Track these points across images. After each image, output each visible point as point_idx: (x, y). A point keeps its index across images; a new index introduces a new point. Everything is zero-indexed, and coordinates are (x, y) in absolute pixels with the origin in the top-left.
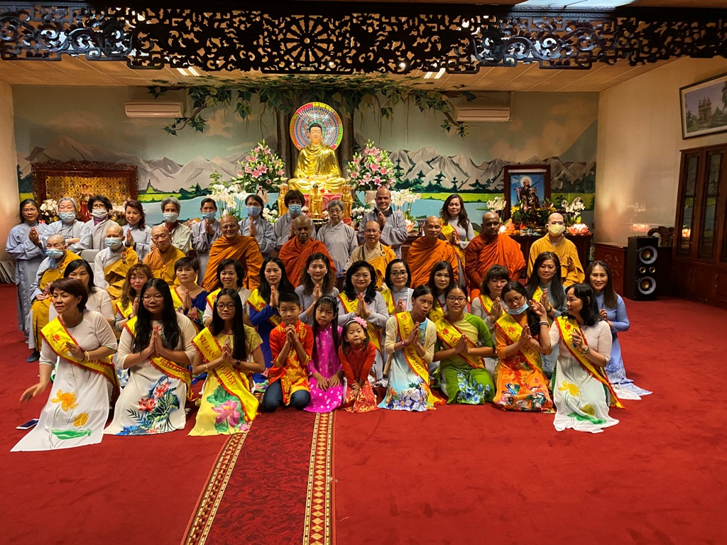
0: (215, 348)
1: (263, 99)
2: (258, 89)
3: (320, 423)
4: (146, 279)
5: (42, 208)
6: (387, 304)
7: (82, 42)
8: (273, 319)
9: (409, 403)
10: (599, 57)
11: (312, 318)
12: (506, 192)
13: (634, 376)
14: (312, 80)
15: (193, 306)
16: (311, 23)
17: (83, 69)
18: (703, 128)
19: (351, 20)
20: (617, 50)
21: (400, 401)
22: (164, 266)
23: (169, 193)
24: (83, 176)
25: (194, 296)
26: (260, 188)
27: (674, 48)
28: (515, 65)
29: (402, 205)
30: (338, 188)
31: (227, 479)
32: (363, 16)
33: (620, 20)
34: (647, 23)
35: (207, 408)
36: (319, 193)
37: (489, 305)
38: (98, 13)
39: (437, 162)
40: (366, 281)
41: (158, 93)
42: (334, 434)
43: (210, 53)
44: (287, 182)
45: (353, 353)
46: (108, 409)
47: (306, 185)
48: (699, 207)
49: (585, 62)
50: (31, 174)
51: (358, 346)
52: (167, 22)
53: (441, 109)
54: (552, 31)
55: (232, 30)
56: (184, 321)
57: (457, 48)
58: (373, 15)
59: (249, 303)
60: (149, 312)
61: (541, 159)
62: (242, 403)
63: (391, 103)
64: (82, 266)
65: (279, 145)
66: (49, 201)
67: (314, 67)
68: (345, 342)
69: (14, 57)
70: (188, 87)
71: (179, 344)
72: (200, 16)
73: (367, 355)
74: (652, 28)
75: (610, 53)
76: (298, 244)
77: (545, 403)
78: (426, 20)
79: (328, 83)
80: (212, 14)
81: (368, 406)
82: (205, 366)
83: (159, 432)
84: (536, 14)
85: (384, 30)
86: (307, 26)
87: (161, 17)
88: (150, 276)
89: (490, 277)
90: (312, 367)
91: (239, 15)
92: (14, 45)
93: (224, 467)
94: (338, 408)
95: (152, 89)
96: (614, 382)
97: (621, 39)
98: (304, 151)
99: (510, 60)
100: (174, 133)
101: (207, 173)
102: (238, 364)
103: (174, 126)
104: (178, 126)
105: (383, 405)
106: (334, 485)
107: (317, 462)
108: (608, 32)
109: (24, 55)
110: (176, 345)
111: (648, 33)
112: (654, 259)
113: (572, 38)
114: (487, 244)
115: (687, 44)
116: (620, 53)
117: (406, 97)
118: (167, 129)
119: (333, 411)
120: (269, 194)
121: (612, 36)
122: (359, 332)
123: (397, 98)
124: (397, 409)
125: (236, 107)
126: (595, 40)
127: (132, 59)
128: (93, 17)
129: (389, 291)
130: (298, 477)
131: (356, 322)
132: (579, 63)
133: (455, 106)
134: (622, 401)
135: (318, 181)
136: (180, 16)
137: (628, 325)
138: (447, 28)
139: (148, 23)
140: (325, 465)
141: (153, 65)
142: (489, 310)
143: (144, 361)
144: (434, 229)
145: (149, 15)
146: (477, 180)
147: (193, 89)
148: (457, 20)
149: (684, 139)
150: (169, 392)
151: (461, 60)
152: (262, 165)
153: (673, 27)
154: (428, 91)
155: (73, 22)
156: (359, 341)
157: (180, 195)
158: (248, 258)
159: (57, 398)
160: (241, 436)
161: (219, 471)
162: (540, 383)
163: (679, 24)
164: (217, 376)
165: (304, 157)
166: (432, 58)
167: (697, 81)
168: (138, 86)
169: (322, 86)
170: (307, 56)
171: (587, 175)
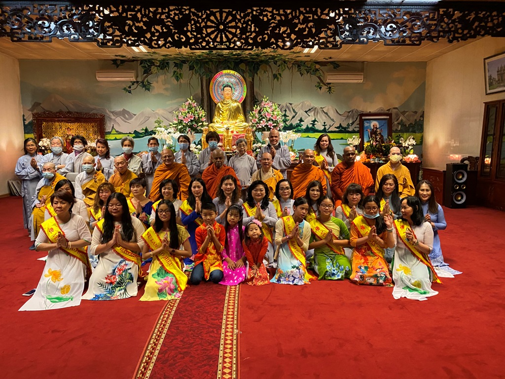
0: (157, 241)
1: (191, 68)
2: (188, 61)
3: (230, 293)
4: (110, 193)
5: (39, 144)
6: (277, 211)
7: (67, 29)
8: (197, 221)
9: (291, 279)
10: (426, 37)
11: (225, 220)
12: (361, 132)
13: (449, 261)
14: (225, 55)
15: (143, 212)
16: (224, 15)
17: (67, 48)
18: (500, 86)
19: (252, 12)
20: (439, 32)
21: (285, 278)
22: (123, 184)
23: (127, 134)
24: (68, 122)
25: (143, 204)
26: (189, 130)
27: (480, 30)
28: (367, 43)
29: (287, 142)
30: (243, 130)
31: (165, 331)
32: (260, 9)
33: (441, 10)
34: (461, 13)
35: (152, 282)
36: (230, 134)
37: (348, 211)
38: (77, 9)
39: (312, 111)
40: (262, 194)
41: (119, 64)
42: (239, 300)
43: (154, 36)
44: (208, 125)
45: (252, 244)
46: (83, 281)
47: (221, 128)
48: (497, 142)
49: (417, 41)
50: (32, 121)
51: (255, 240)
52: (124, 15)
53: (315, 74)
54: (394, 18)
55: (169, 20)
56: (136, 222)
57: (326, 31)
58: (267, 9)
59: (181, 210)
60: (112, 216)
61: (385, 109)
62: (176, 279)
63: (280, 70)
64: (67, 184)
65: (202, 100)
66: (44, 139)
67: (226, 45)
68: (246, 236)
69: (19, 40)
70: (139, 60)
71: (133, 237)
72: (147, 10)
73: (262, 246)
74: (464, 16)
75: (434, 34)
76: (215, 169)
77: (386, 280)
78: (304, 11)
79: (236, 56)
80: (155, 9)
81: (263, 281)
82: (151, 253)
83: (119, 298)
84: (382, 7)
85: (275, 19)
86: (221, 16)
87: (120, 11)
88: (113, 191)
89: (349, 191)
90: (225, 254)
91: (174, 10)
92: (19, 31)
93: (163, 322)
94: (242, 282)
95: (115, 61)
96: (435, 265)
97: (442, 24)
98: (219, 104)
99: (363, 40)
100: (130, 92)
101: (153, 120)
102: (173, 251)
103: (130, 87)
104: (133, 87)
105: (274, 280)
106: (239, 335)
107: (228, 319)
108: (432, 19)
109: (26, 39)
110: (131, 239)
111: (461, 20)
112: (464, 179)
113: (407, 24)
114: (347, 169)
115: (489, 27)
116: (441, 34)
117: (291, 66)
118: (125, 89)
119: (239, 284)
120: (196, 134)
121: (435, 22)
122: (256, 230)
123: (284, 66)
124: (283, 283)
125: (172, 74)
126: (424, 25)
127: (100, 41)
128: (74, 12)
129: (278, 201)
130: (215, 330)
131: (254, 223)
132: (412, 41)
133: (325, 72)
134: (441, 279)
135: (229, 125)
136: (133, 10)
137: (445, 225)
138: (319, 17)
139: (111, 15)
140: (233, 321)
141: (115, 45)
142: (348, 214)
143: (109, 250)
144: (310, 158)
145: (112, 10)
146: (340, 124)
147: (142, 61)
148: (326, 12)
149: (487, 94)
150: (126, 271)
151: (329, 39)
152: (190, 114)
153: (479, 15)
154: (307, 61)
155: (60, 15)
156: (257, 236)
157: (134, 135)
158: (180, 178)
159: (48, 274)
160: (175, 301)
161: (160, 325)
162: (383, 266)
163: (484, 13)
164: (159, 260)
165: (219, 108)
166: (308, 39)
167: (497, 53)
168: (105, 60)
169: (232, 59)
170: (221, 37)
171: (418, 120)
